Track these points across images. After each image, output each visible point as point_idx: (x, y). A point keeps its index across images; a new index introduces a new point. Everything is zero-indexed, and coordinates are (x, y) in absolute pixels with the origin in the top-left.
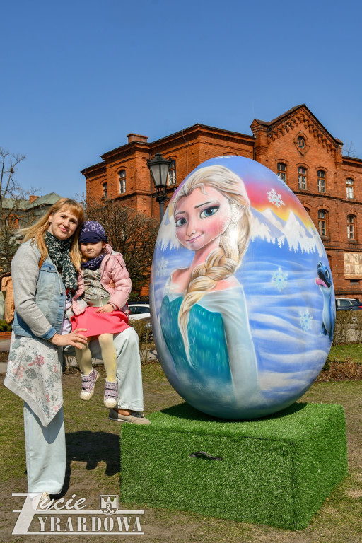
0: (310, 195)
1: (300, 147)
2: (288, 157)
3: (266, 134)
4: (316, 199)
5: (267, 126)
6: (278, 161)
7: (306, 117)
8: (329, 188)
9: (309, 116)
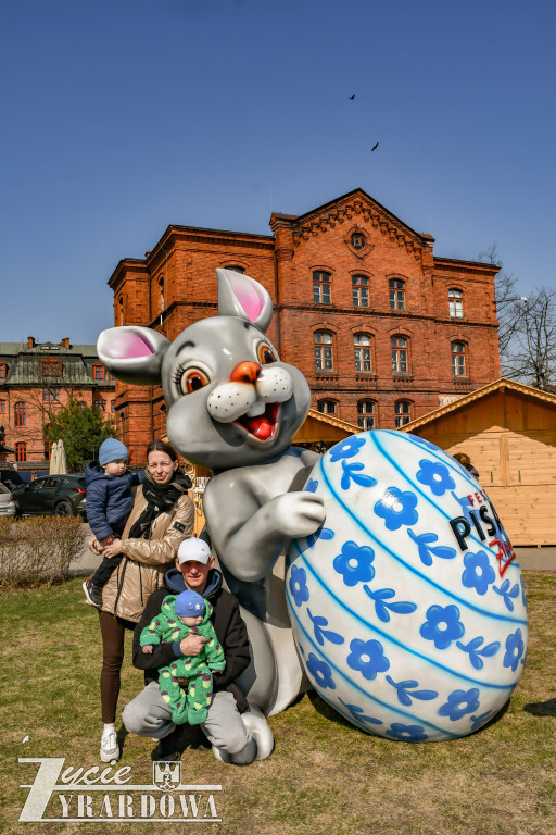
0: (373, 313)
1: (357, 248)
2: (334, 262)
3: (290, 232)
4: (387, 320)
5: (292, 221)
6: (313, 269)
7: (365, 205)
8: (412, 303)
9: (371, 205)
